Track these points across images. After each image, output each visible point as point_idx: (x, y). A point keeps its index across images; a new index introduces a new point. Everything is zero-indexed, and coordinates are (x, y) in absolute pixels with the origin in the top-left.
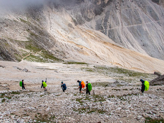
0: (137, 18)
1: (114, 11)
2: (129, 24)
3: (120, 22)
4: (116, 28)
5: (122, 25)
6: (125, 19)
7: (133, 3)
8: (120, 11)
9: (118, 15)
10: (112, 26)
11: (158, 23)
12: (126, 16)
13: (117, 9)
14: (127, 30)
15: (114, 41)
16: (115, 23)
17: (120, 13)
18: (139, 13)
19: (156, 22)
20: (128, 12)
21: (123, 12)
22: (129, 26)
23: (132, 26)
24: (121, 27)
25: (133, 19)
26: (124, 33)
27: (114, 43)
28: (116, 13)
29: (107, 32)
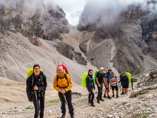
0: (29, 57)
1: (3, 53)
2: (24, 63)
3: (14, 62)
4: (12, 68)
5: (18, 65)
6: (19, 59)
7: (19, 46)
8: (9, 53)
9: (8, 56)
10: (7, 67)
11: (46, 59)
12: (18, 56)
13: (5, 51)
14: (25, 68)
15: (17, 81)
16: (9, 64)
17: (10, 54)
18: (29, 53)
19: (44, 58)
20: (18, 53)
21: (13, 53)
22: (26, 64)
23: (28, 64)
24: (17, 67)
25: (26, 58)
26: (24, 71)
27: (19, 83)
28: (6, 55)
29: (5, 74)
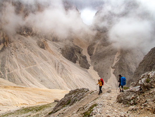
0: (32, 61)
1: (10, 56)
2: (26, 66)
3: (18, 65)
4: (14, 71)
5: (20, 68)
6: (22, 62)
7: (26, 49)
8: (16, 56)
9: (14, 60)
10: (10, 70)
11: (48, 62)
12: (22, 59)
13: (13, 55)
14: (26, 71)
15: (15, 83)
16: (12, 67)
17: (16, 57)
18: (33, 57)
19: (46, 62)
20: (23, 56)
21: (19, 56)
22: (27, 68)
23: (29, 67)
24: (19, 69)
25: (29, 62)
26: (23, 74)
27: (15, 85)
28: (12, 58)
29: (7, 76)
